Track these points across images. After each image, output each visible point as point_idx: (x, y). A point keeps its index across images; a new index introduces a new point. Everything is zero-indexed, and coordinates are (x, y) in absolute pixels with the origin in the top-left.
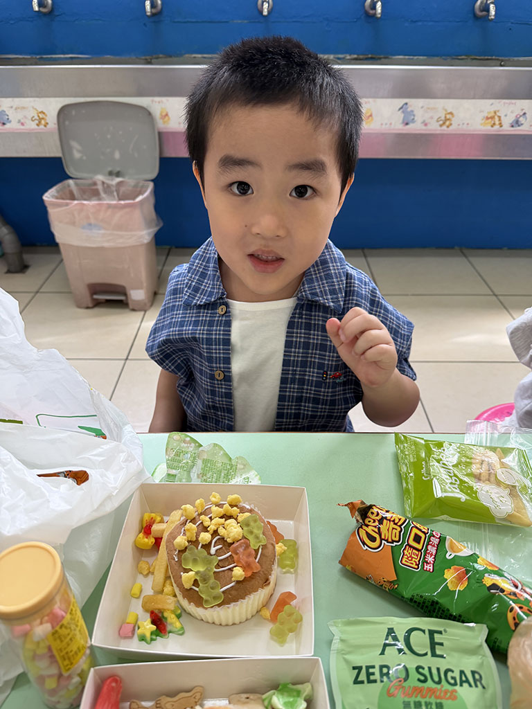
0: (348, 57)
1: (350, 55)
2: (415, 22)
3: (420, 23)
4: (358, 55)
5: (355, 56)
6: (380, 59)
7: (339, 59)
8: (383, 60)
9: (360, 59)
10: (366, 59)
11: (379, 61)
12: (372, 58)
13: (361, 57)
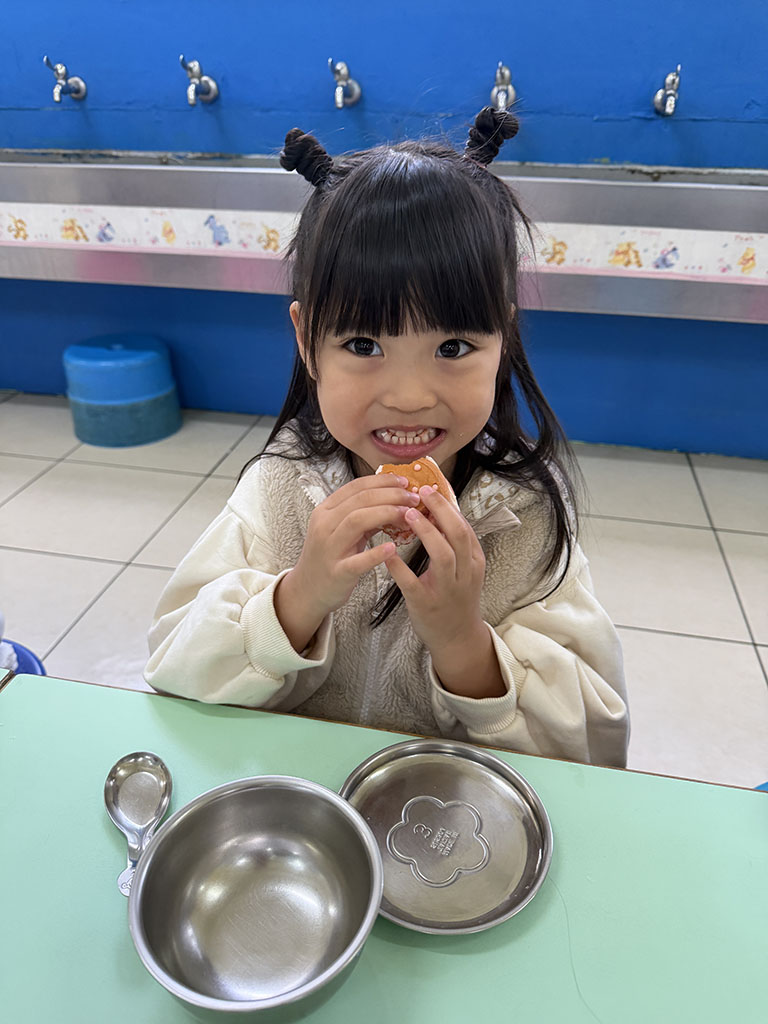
0: (190, 155)
1: (193, 151)
2: (268, 110)
3: (273, 113)
4: (203, 152)
5: (199, 155)
6: (230, 158)
7: (180, 158)
8: (234, 160)
9: (206, 159)
10: (214, 158)
11: (230, 162)
12: (221, 158)
13: (207, 156)
